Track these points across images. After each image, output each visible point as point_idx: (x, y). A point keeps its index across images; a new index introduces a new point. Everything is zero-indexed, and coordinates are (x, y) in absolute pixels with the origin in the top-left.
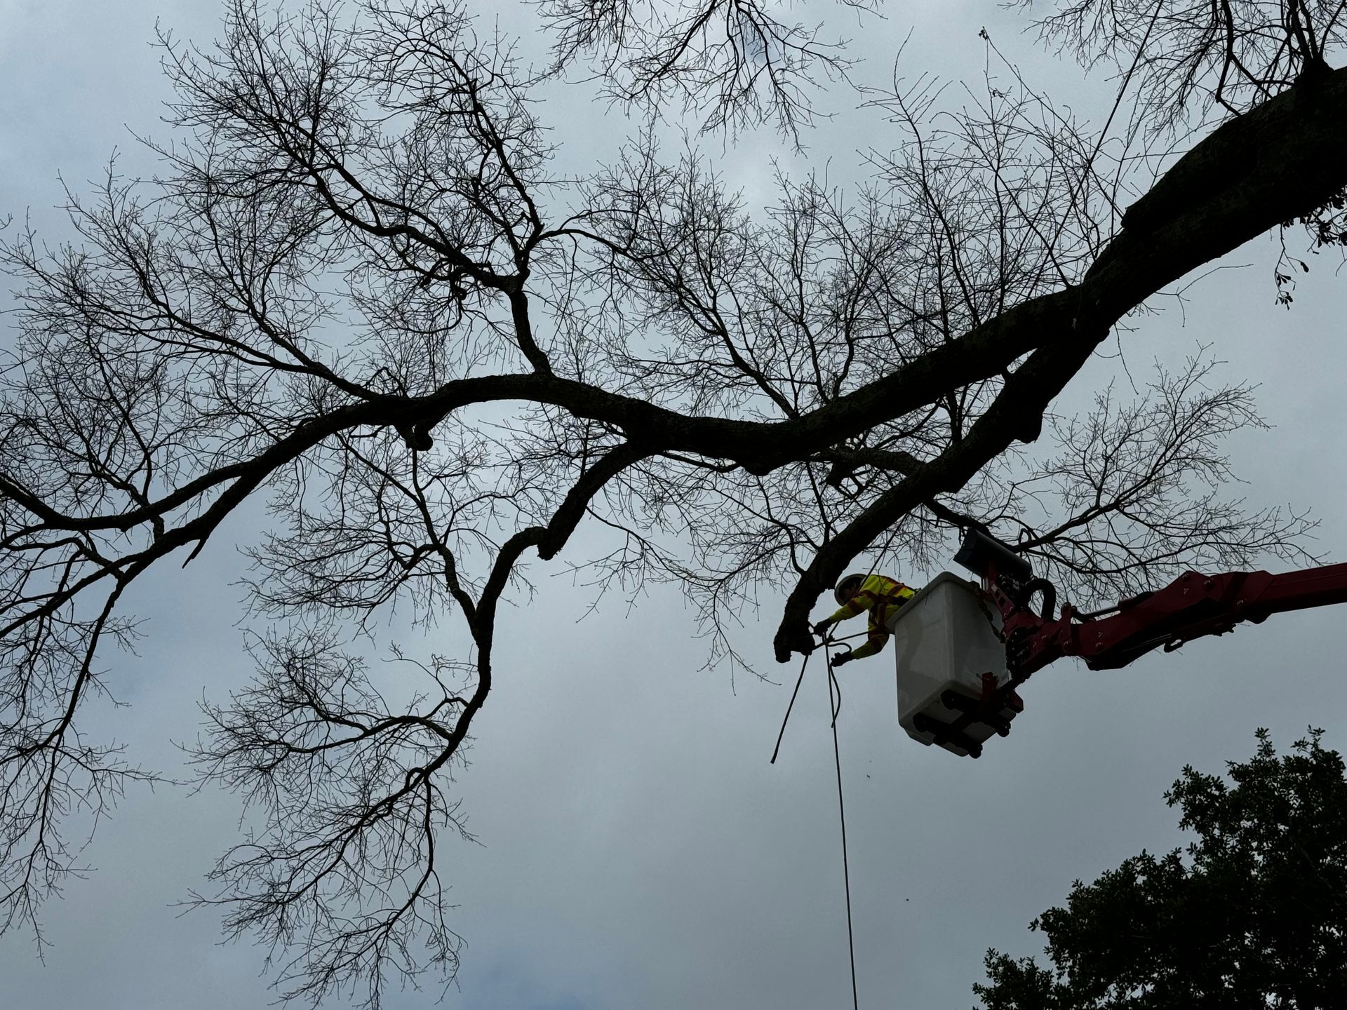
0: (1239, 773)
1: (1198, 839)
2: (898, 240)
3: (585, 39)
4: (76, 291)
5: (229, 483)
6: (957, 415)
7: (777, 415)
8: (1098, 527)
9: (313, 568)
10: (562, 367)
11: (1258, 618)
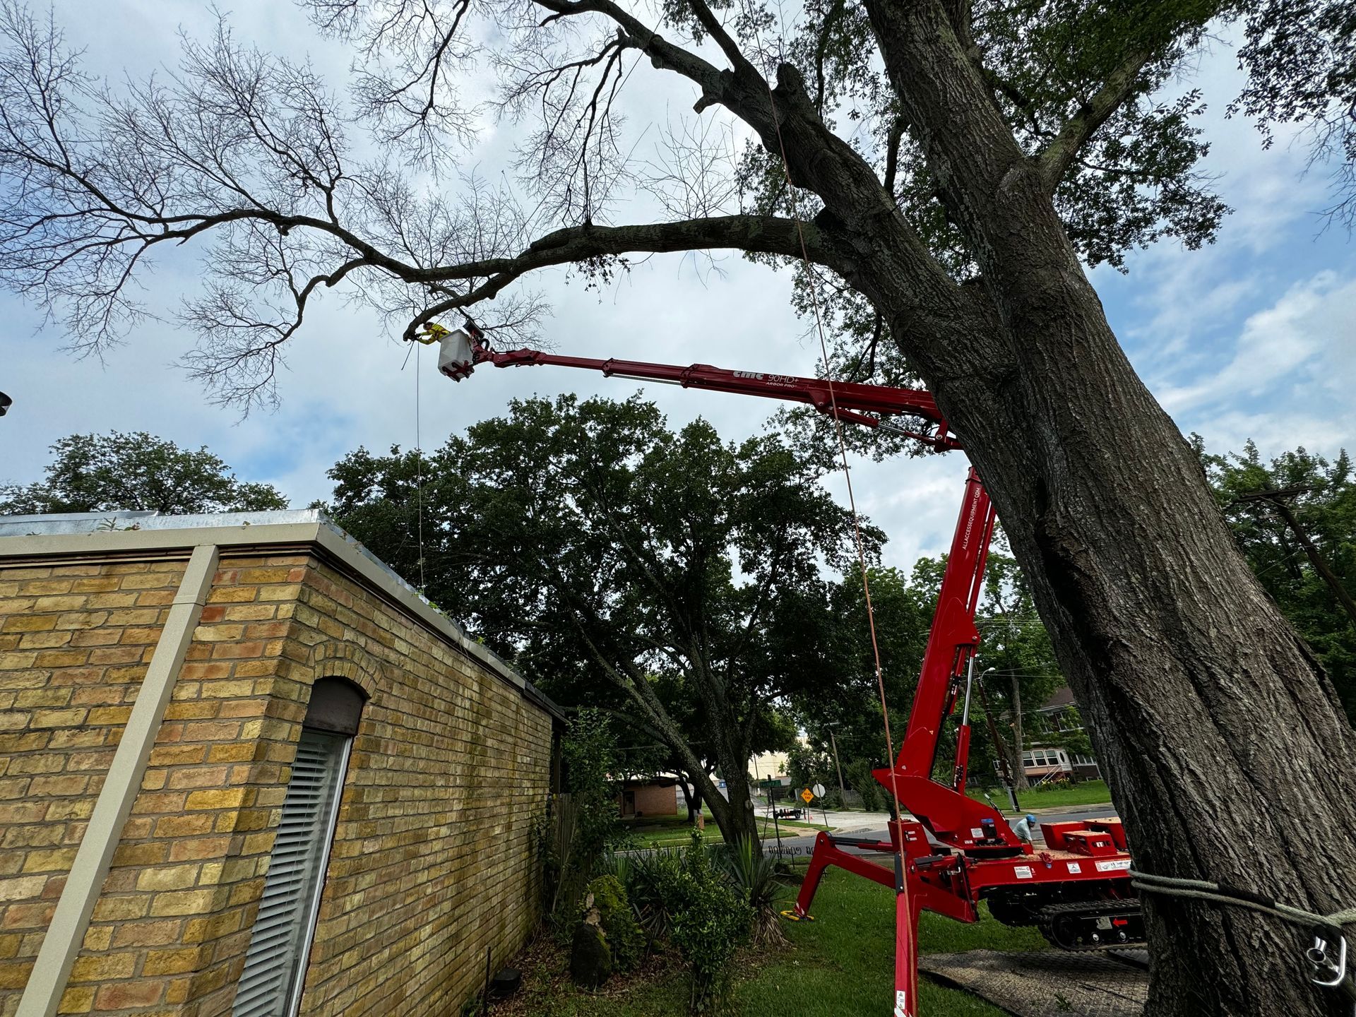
0: (527, 402)
1: (513, 416)
2: (464, 227)
3: (367, 114)
4: (130, 120)
5: (200, 221)
6: (472, 285)
7: (416, 267)
8: (504, 330)
9: (235, 264)
10: (343, 225)
11: (541, 364)
